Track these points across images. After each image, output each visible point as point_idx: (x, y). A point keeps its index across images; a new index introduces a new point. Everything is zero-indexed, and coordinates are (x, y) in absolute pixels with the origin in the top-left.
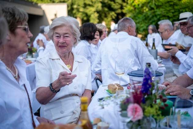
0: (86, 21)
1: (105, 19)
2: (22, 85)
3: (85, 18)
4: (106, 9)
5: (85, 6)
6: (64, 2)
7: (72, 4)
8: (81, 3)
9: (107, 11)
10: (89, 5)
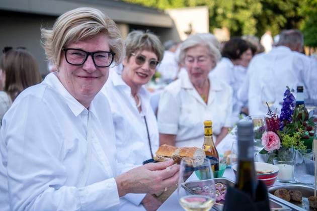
0: (237, 32)
1: (268, 27)
2: (142, 117)
3: (236, 28)
4: (269, 12)
5: (236, 8)
6: (203, 5)
7: (216, 8)
8: (230, 5)
9: (271, 15)
10: (243, 8)
